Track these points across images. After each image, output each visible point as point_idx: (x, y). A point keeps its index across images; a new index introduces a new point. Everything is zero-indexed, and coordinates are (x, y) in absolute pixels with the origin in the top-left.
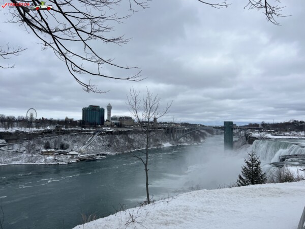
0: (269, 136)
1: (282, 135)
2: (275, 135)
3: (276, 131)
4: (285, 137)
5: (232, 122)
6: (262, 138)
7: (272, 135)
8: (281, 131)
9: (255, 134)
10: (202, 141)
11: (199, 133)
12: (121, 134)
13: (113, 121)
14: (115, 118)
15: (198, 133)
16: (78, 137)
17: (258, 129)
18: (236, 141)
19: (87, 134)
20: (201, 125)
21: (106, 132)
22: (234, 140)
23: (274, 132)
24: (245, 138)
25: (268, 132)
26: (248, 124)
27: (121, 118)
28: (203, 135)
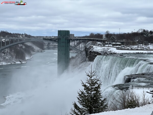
0: (114, 50)
1: (128, 49)
2: (121, 49)
3: (123, 43)
4: (132, 52)
5: (68, 32)
6: (105, 54)
7: (118, 49)
8: (128, 44)
9: (97, 48)
10: (27, 58)
11: (24, 47)
15: (21, 47)
17: (101, 41)
18: (73, 58)
20: (26, 35)
22: (70, 57)
23: (119, 45)
24: (84, 53)
25: (113, 45)
26: (89, 35)
28: (29, 50)
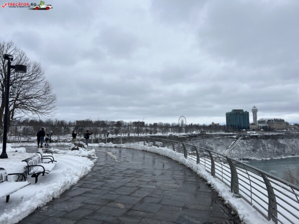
12: (268, 138)
13: (259, 125)
14: (262, 122)
16: (221, 141)
19: (230, 138)
21: (250, 136)
27: (269, 121)
